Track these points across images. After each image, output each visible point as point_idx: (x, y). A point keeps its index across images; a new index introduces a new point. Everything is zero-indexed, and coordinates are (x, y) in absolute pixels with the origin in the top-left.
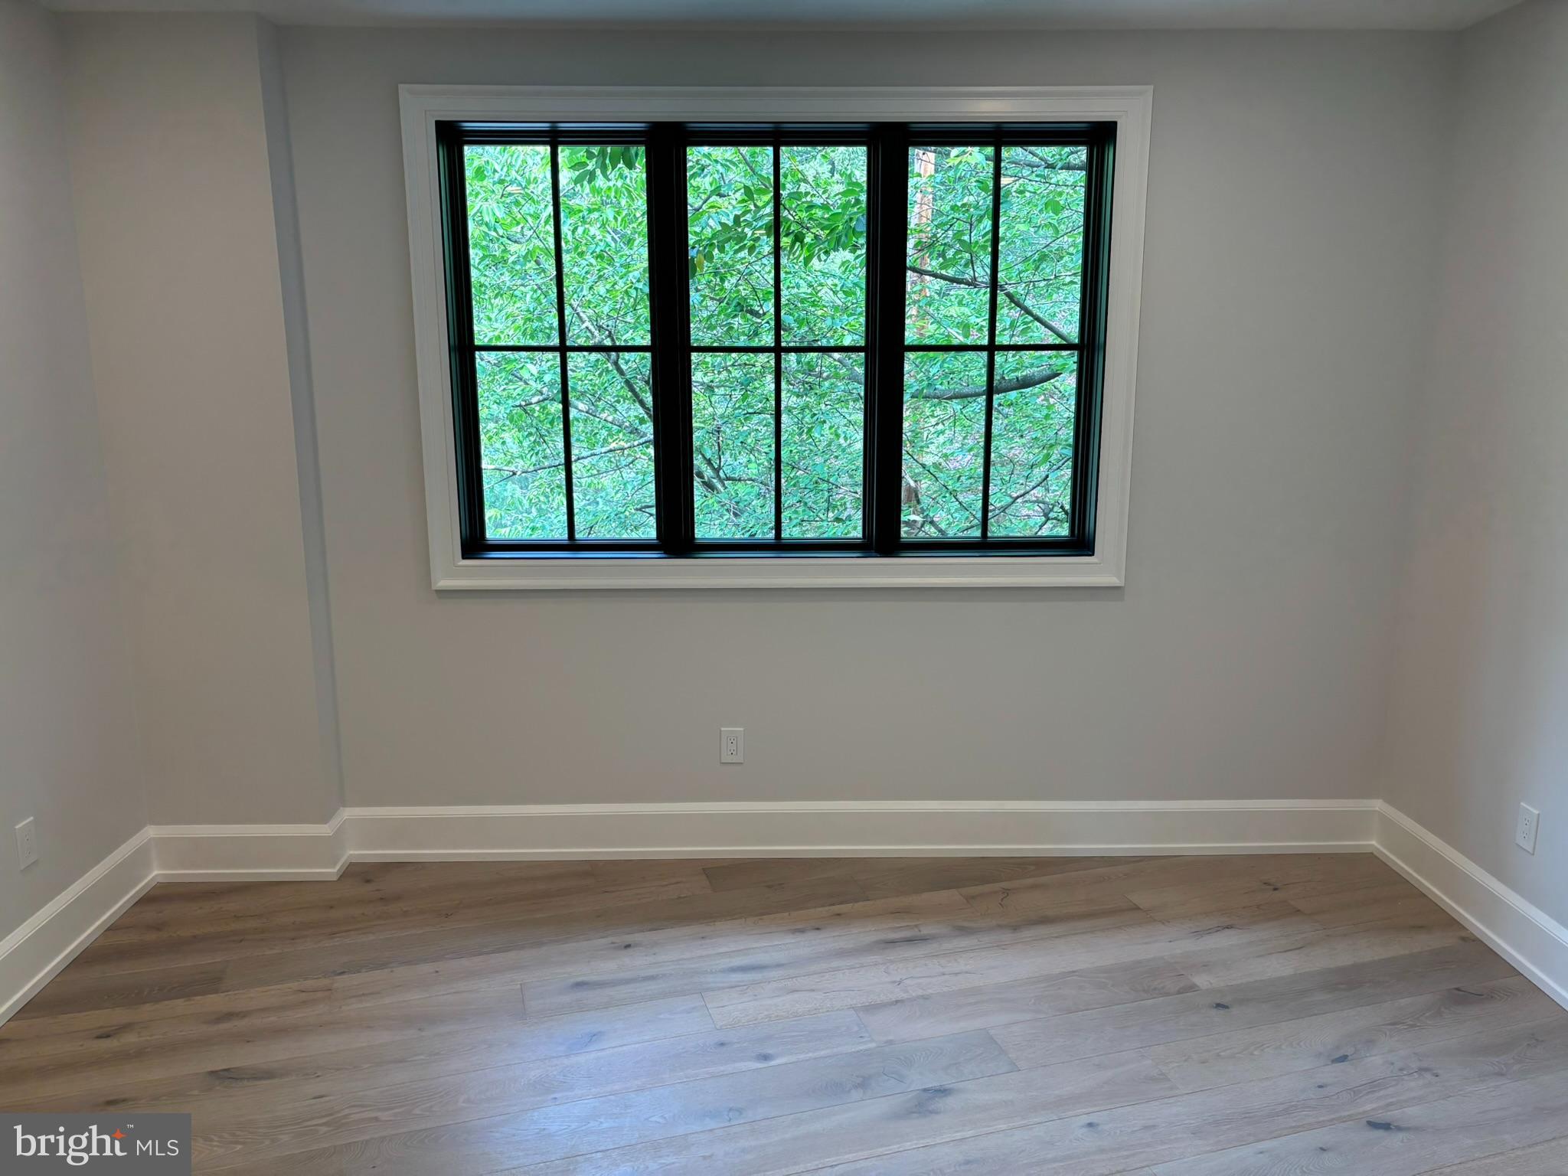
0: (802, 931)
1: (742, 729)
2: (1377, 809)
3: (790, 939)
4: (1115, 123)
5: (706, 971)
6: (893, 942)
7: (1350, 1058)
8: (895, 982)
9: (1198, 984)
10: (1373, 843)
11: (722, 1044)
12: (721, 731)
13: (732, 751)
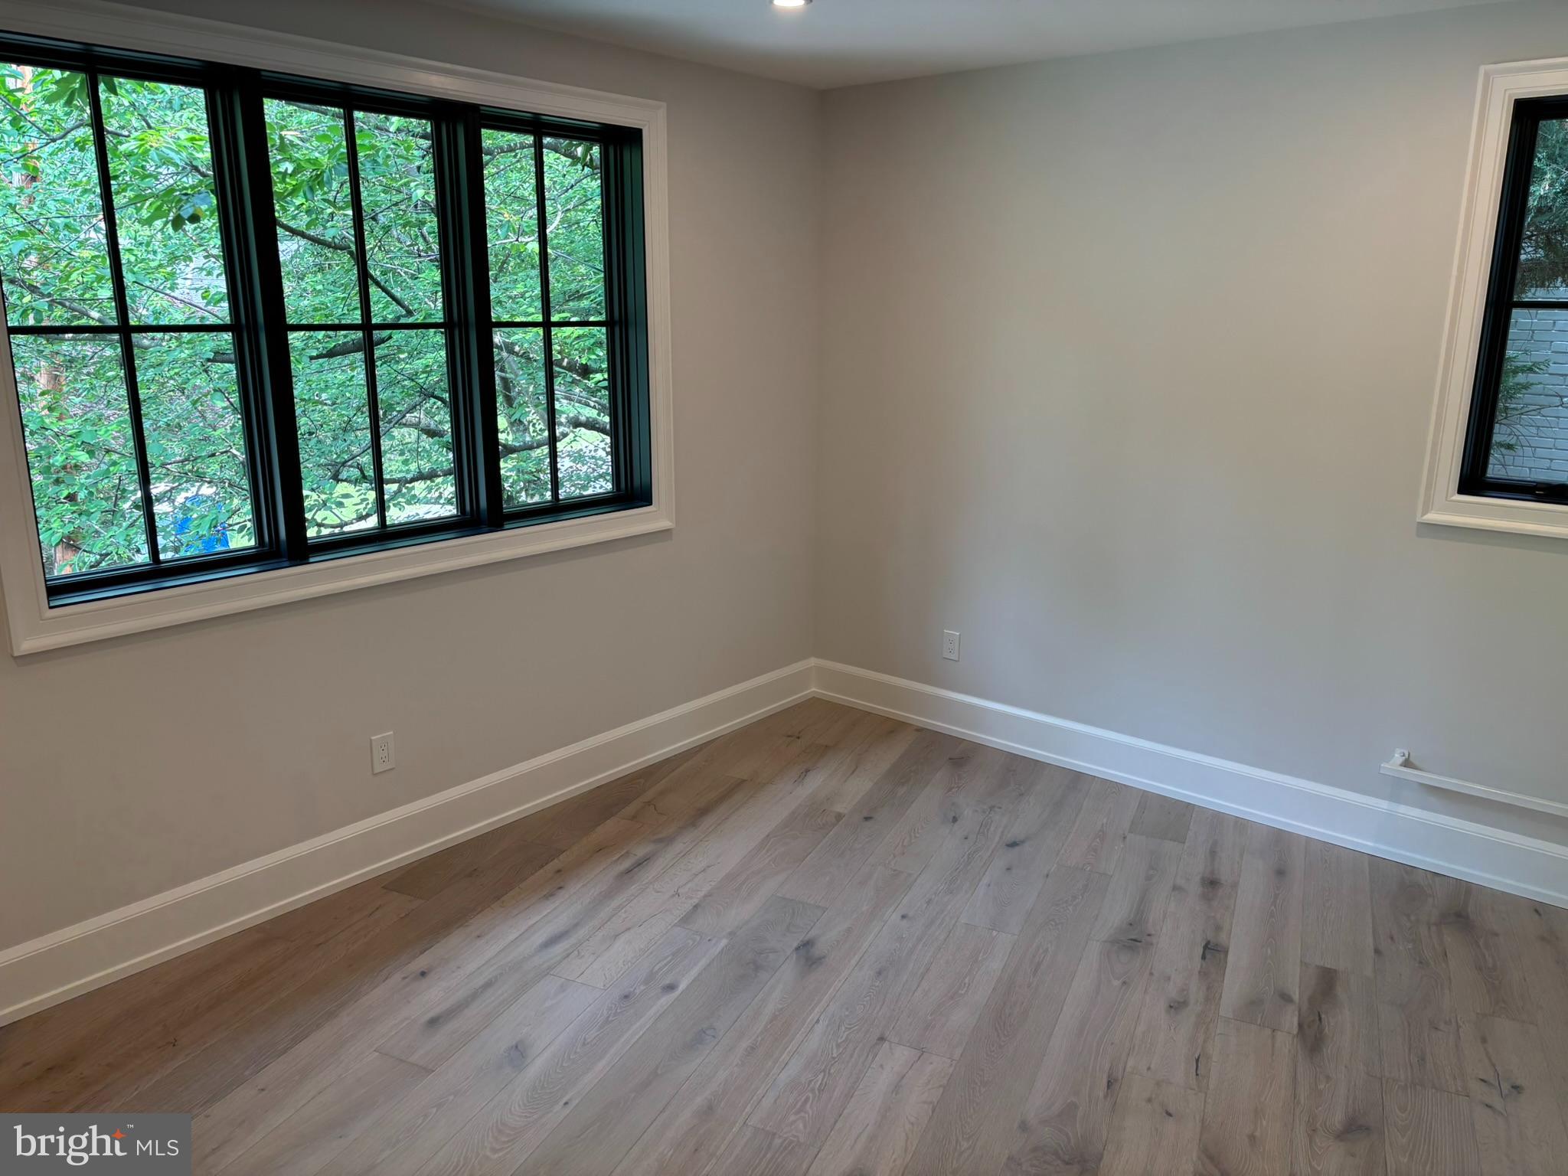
0: (552, 895)
1: (391, 733)
2: (813, 664)
3: (549, 907)
4: (640, 131)
5: (525, 957)
6: (628, 871)
7: (957, 816)
8: (673, 896)
9: (841, 811)
10: (813, 690)
11: (626, 997)
12: (371, 740)
13: (384, 759)
